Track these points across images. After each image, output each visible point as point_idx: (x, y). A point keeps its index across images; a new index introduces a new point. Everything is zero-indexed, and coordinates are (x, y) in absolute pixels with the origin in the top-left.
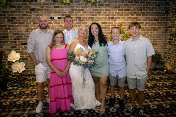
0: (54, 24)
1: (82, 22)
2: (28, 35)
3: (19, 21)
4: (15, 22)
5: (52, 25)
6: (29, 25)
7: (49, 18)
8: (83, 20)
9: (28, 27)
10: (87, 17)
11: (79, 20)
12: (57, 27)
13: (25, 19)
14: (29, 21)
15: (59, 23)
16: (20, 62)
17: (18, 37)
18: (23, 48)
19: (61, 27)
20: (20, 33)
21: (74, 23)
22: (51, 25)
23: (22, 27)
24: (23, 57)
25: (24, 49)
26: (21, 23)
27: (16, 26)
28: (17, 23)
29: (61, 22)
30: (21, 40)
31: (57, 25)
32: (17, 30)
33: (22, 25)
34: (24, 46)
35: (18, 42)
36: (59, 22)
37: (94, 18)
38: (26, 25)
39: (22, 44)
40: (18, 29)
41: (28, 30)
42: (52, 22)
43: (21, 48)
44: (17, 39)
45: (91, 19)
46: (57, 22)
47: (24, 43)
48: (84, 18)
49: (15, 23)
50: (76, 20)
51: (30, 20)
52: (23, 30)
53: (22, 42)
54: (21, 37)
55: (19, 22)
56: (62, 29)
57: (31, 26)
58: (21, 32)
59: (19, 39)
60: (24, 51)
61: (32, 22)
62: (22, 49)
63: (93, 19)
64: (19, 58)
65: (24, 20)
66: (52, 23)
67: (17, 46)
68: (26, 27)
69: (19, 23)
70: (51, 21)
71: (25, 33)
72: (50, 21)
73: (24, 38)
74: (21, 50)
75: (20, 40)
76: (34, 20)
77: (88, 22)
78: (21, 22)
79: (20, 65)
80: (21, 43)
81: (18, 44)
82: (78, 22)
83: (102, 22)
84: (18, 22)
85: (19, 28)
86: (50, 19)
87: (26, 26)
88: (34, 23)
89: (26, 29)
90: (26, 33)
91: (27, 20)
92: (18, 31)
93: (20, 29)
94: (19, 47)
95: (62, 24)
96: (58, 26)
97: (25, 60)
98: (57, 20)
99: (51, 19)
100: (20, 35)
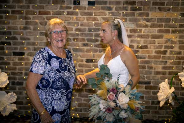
0: (79, 16)
1: (138, 12)
2: (27, 35)
3: (13, 7)
4: (4, 9)
5: (77, 18)
6: (31, 16)
7: (71, 4)
8: (140, 9)
9: (29, 20)
10: (150, 2)
11: (131, 8)
12: (85, 21)
13: (24, 4)
14: (31, 9)
15: (90, 14)
16: (7, 93)
17: (8, 38)
18: (17, 60)
19: (94, 21)
20: (12, 31)
21: (122, 14)
22: (75, 17)
23: (18, 20)
24: (15, 79)
25: (17, 62)
26: (17, 11)
27: (5, 18)
28: (8, 13)
29: (94, 13)
30: (14, 45)
31: (85, 17)
32: (8, 25)
33: (18, 16)
34: (17, 57)
35: (7, 49)
36: (89, 11)
37: (164, 5)
38: (24, 15)
39: (15, 54)
40: (9, 23)
41: (28, 26)
42: (77, 10)
43: (11, 62)
44: (6, 43)
45: (157, 7)
46: (86, 11)
47: (18, 51)
48: (142, 5)
49: (6, 11)
50: (126, 7)
51: (33, 7)
52: (19, 26)
53: (15, 49)
54: (15, 38)
55: (13, 9)
56: (94, 25)
57: (34, 17)
58: (16, 29)
59: (9, 44)
60: (17, 67)
61: (38, 11)
62: (15, 64)
63: (162, 7)
64: (6, 84)
65: (21, 7)
66: (76, 14)
67: (5, 57)
68: (24, 21)
69: (13, 12)
70: (74, 9)
71: (22, 33)
72: (72, 10)
73: (19, 40)
74: (11, 65)
75: (12, 46)
76: (40, 6)
77: (150, 13)
78: (17, 9)
79: (7, 97)
80: (12, 51)
81: (7, 52)
82: (129, 11)
83: (181, 13)
84: (10, 10)
85: (11, 21)
86: (73, 6)
87: (26, 18)
88: (40, 13)
89: (24, 23)
90: (24, 31)
91: (29, 7)
92: (9, 28)
93: (13, 24)
94: (8, 59)
95: (95, 15)
96: (88, 20)
97: (18, 85)
98: (87, 6)
99: (74, 4)
100: (12, 36)
